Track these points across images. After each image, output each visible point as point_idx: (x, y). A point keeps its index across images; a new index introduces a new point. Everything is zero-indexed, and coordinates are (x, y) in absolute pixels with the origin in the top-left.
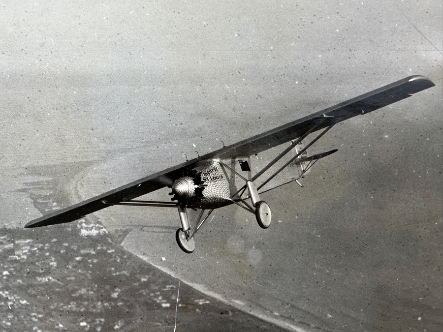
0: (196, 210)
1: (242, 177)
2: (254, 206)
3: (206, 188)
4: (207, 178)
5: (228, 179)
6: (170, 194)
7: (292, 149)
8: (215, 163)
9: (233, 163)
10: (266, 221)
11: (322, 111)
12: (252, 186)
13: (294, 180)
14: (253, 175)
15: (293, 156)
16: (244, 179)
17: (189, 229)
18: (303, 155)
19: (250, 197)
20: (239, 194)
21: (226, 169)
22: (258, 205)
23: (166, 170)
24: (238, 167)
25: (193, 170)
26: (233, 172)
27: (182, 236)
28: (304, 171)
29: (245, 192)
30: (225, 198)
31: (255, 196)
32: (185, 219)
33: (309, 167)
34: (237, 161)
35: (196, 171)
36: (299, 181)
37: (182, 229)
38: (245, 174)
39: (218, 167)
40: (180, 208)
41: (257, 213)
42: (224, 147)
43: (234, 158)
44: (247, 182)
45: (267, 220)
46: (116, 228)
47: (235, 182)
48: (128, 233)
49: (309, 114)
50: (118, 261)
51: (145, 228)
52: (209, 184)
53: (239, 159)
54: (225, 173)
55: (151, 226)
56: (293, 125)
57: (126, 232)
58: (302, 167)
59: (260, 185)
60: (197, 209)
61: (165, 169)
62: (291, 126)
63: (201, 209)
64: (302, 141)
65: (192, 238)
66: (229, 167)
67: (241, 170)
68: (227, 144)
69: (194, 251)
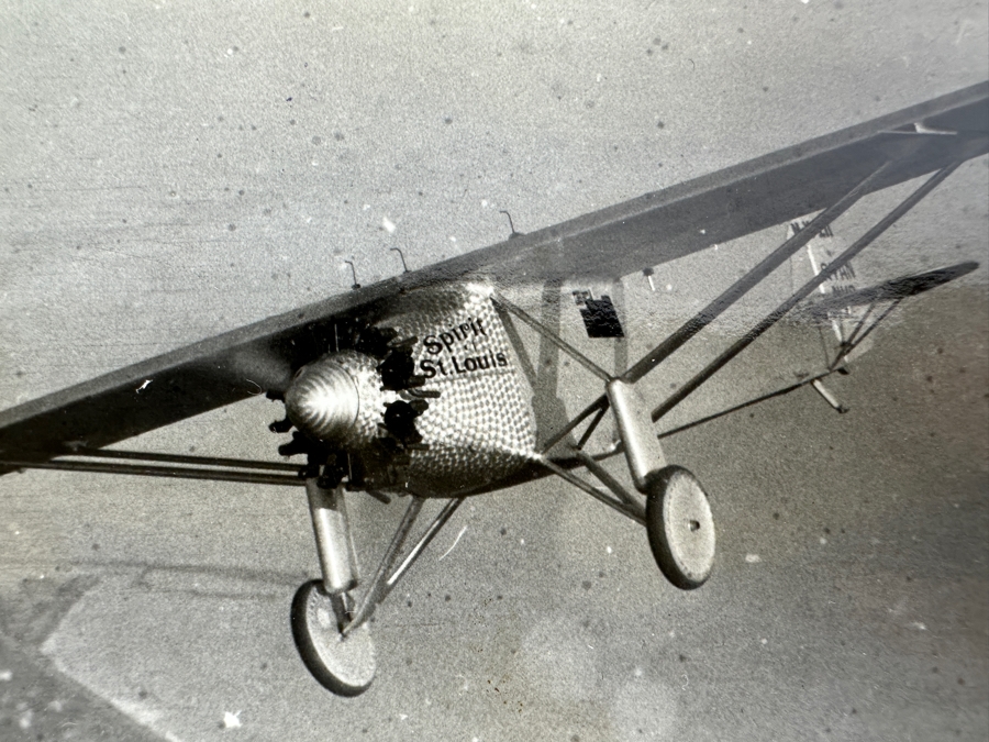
0: (386, 501)
1: (587, 363)
2: (641, 490)
3: (432, 407)
4: (440, 363)
5: (528, 370)
6: (278, 427)
7: (794, 257)
8: (472, 298)
9: (551, 301)
10: (692, 553)
11: (909, 112)
12: (630, 401)
13: (805, 382)
14: (635, 355)
15: (799, 284)
16: (599, 371)
17: (353, 584)
18: (838, 281)
19: (623, 447)
20: (577, 433)
21: (522, 327)
22: (655, 485)
23: (261, 324)
24: (572, 320)
25: (379, 325)
27: (319, 616)
28: (846, 346)
29: (599, 427)
30: (514, 451)
31: (643, 443)
32: (337, 540)
34: (566, 297)
35: (391, 333)
36: (826, 386)
37: (321, 584)
38: (602, 351)
39: (489, 317)
40: (314, 488)
41: (652, 519)
42: (515, 235)
43: (554, 280)
44: (608, 386)
45: (696, 551)
46: (29, 572)
47: (560, 383)
48: (79, 595)
49: (857, 121)
50: (25, 723)
51: (155, 577)
52: (446, 389)
53: (577, 287)
54: (517, 344)
55: (185, 568)
56: (796, 160)
57: (69, 592)
58: (836, 327)
59: (662, 400)
60: (393, 496)
61: (258, 317)
62: (788, 162)
63: (410, 497)
64: (835, 225)
65: (365, 626)
66: (534, 321)
67: (585, 334)
68: (526, 226)
69: (369, 685)
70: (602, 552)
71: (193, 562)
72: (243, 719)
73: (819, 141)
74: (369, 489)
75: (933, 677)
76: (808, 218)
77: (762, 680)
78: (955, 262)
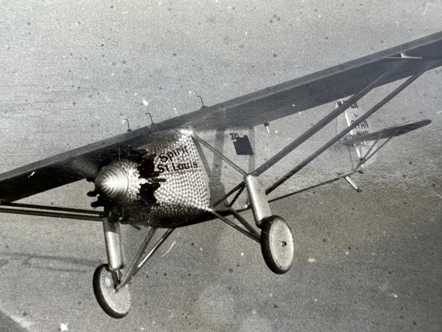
0: (139, 229)
1: (235, 167)
2: (259, 226)
3: (162, 186)
4: (166, 166)
5: (208, 170)
6: (91, 194)
7: (339, 117)
8: (183, 136)
9: (220, 138)
10: (281, 257)
11: (398, 48)
12: (255, 185)
13: (341, 177)
14: (259, 162)
15: (340, 130)
16: (241, 171)
17: (122, 267)
18: (360, 129)
19: (251, 206)
20: (229, 200)
21: (205, 150)
22: (266, 224)
23: (85, 147)
24: (229, 147)
25: (139, 148)
26: (219, 155)
27: (106, 281)
28: (363, 160)
29: (240, 197)
30: (199, 207)
31: (260, 205)
32: (116, 246)
33: (371, 152)
34: (227, 136)
35: (144, 152)
36: (353, 179)
37: (107, 266)
38: (243, 162)
39: (190, 145)
40: (106, 222)
41: (263, 241)
42: (204, 107)
43: (221, 128)
44: (245, 178)
45: (284, 257)
47: (222, 177)
49: (372, 52)
51: (33, 261)
52: (169, 178)
53: (232, 132)
54: (203, 157)
55: (46, 257)
56: (341, 71)
58: (358, 151)
59: (271, 184)
60: (142, 227)
61: (85, 144)
62: (337, 72)
63: (150, 228)
64: (359, 102)
65: (127, 286)
66: (211, 147)
67: (235, 153)
68: (209, 103)
69: (127, 313)
70: (239, 255)
71: (50, 255)
72: (69, 327)
73: (352, 63)
74: (132, 223)
75: (400, 320)
76: (346, 99)
77: (314, 319)
78: (419, 120)
